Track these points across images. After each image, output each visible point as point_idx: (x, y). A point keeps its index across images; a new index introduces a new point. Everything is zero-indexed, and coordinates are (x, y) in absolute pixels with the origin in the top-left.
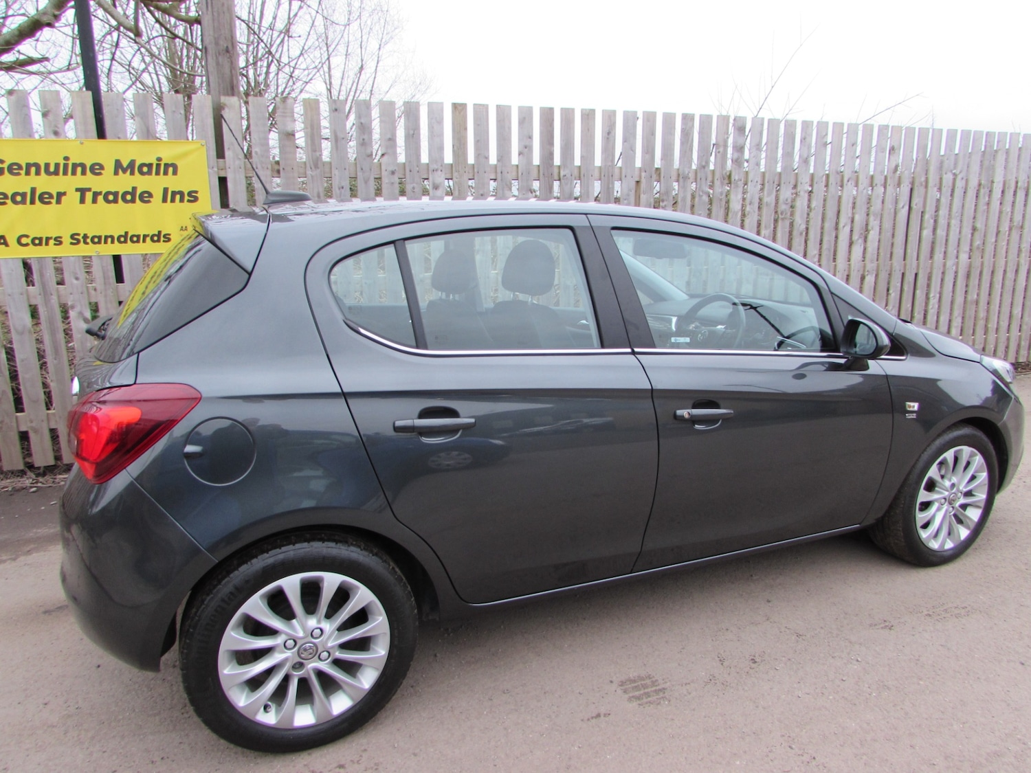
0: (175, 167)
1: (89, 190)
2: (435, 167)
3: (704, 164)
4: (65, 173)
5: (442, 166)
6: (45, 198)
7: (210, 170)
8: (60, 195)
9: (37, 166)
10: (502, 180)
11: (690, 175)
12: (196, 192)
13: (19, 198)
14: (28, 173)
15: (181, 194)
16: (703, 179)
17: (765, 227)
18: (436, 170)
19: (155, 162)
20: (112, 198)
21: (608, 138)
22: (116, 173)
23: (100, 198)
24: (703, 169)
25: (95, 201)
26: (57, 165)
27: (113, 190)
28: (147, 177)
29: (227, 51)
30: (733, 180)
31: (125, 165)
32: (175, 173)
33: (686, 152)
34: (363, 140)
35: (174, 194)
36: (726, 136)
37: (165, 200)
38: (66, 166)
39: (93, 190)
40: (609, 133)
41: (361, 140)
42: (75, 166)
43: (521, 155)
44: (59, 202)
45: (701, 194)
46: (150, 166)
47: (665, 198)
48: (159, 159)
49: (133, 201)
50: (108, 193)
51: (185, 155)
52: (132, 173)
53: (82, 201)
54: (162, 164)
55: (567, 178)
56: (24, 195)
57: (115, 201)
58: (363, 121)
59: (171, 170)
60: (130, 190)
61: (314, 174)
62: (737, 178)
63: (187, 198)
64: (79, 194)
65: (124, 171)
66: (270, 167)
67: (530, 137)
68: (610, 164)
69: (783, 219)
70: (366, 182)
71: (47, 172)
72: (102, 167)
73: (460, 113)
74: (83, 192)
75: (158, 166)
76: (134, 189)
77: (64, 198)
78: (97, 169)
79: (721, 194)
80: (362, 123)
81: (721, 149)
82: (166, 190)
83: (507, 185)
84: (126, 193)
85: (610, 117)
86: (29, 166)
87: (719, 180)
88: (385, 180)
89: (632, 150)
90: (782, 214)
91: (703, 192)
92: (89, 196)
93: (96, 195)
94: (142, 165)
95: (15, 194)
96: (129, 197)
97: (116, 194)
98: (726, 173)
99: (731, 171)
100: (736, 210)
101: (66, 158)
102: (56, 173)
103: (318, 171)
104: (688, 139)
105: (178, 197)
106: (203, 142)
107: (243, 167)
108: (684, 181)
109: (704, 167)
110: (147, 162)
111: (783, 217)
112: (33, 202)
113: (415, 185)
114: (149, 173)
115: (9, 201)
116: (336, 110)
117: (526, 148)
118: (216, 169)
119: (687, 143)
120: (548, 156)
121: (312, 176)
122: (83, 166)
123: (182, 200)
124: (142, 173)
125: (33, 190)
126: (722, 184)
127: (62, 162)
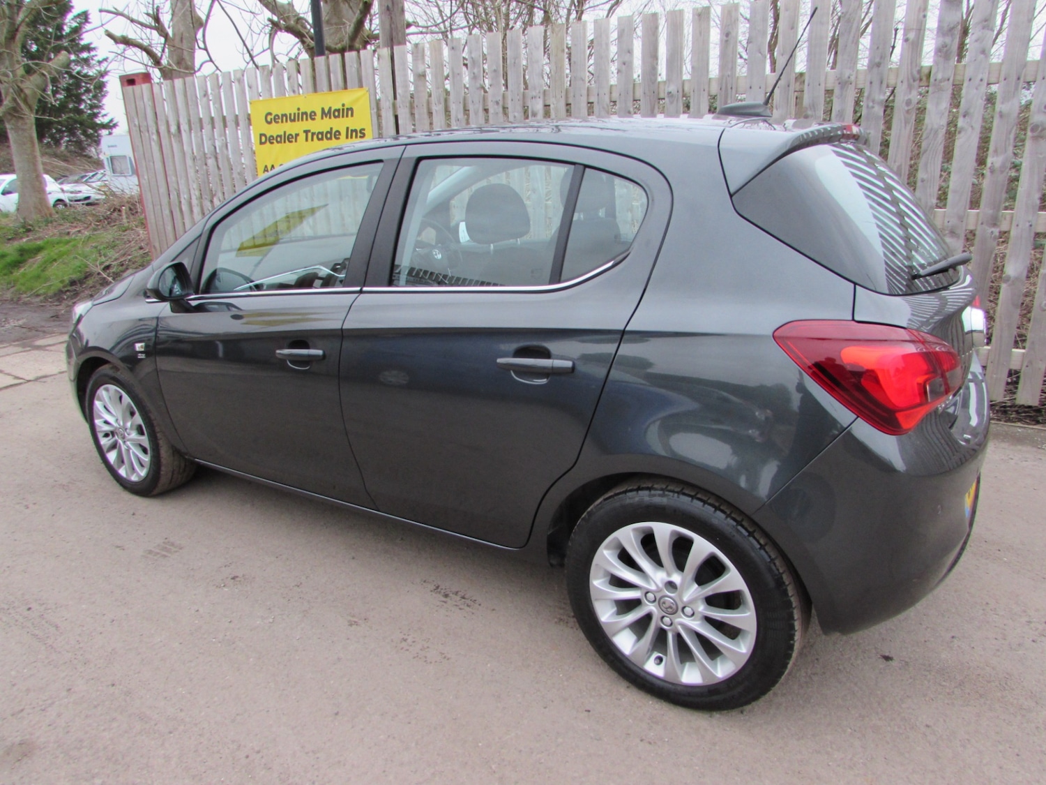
0: (351, 109)
1: (309, 131)
2: (534, 94)
3: (877, 60)
4: (298, 120)
5: (539, 92)
6: (290, 138)
7: (372, 112)
8: (297, 135)
9: (286, 115)
10: (598, 103)
11: (853, 78)
12: (364, 130)
13: (279, 139)
14: (282, 122)
15: (356, 131)
16: (876, 84)
17: (996, 151)
18: (535, 97)
19: (341, 107)
20: (321, 136)
21: (727, 41)
22: (322, 118)
23: (315, 137)
24: (875, 70)
25: (312, 140)
26: (295, 114)
27: (321, 131)
28: (338, 119)
29: (388, 9)
30: (932, 79)
31: (326, 112)
32: (352, 115)
33: (846, 46)
34: (474, 73)
35: (352, 131)
36: (922, 14)
37: (347, 137)
38: (299, 114)
39: (312, 131)
40: (727, 35)
41: (472, 75)
42: (303, 114)
43: (619, 74)
44: (296, 141)
45: (871, 104)
46: (338, 110)
47: (809, 113)
48: (343, 105)
49: (331, 138)
50: (319, 133)
51: (357, 100)
52: (330, 118)
53: (307, 140)
54: (345, 108)
55: (672, 96)
56: (280, 136)
57: (322, 139)
58: (473, 56)
59: (350, 112)
60: (329, 130)
61: (437, 109)
62: (939, 76)
63: (359, 135)
64: (305, 134)
65: (326, 117)
66: (408, 105)
67: (630, 52)
68: (729, 73)
69: (1035, 138)
70: (476, 113)
71: (291, 121)
72: (315, 115)
73: (557, 35)
74: (306, 132)
75: (343, 110)
76: (331, 129)
77: (298, 138)
78: (312, 116)
79: (908, 103)
80: (472, 58)
81: (912, 36)
82: (348, 128)
83: (604, 108)
84: (327, 132)
85: (729, 13)
86: (283, 115)
87: (905, 84)
88: (491, 111)
89: (760, 53)
90: (1032, 130)
91: (873, 101)
92: (310, 135)
93: (313, 134)
94: (335, 110)
95: (278, 136)
96: (329, 136)
97: (322, 133)
98: (919, 72)
99: (931, 68)
100: (935, 126)
101: (299, 109)
102: (294, 120)
103: (441, 106)
104: (851, 27)
105: (354, 134)
106: (367, 89)
107: (391, 106)
108: (842, 88)
109: (878, 65)
110: (337, 108)
111: (1035, 134)
112: (285, 142)
113: (516, 114)
114: (338, 116)
115: (275, 141)
116: (453, 48)
117: (624, 64)
118: (375, 110)
119: (850, 32)
120: (651, 70)
121: (436, 111)
122: (306, 113)
123: (356, 137)
124: (335, 117)
125: (285, 133)
126: (910, 87)
127: (297, 112)
